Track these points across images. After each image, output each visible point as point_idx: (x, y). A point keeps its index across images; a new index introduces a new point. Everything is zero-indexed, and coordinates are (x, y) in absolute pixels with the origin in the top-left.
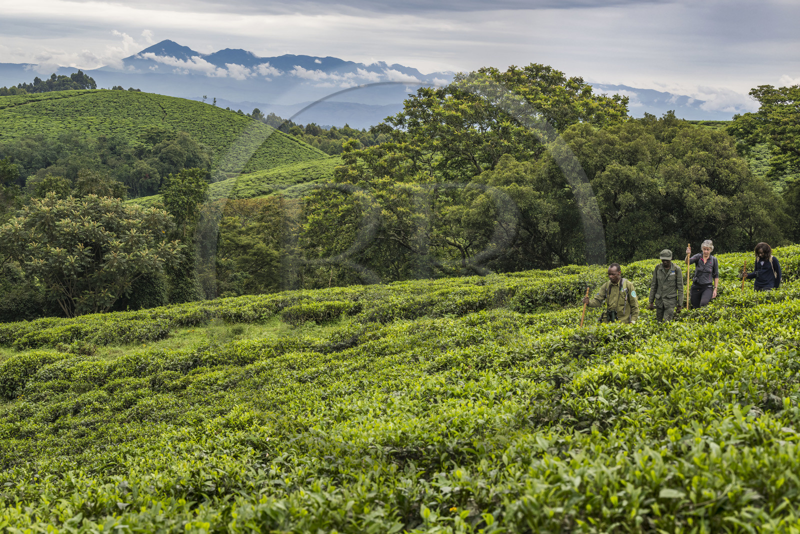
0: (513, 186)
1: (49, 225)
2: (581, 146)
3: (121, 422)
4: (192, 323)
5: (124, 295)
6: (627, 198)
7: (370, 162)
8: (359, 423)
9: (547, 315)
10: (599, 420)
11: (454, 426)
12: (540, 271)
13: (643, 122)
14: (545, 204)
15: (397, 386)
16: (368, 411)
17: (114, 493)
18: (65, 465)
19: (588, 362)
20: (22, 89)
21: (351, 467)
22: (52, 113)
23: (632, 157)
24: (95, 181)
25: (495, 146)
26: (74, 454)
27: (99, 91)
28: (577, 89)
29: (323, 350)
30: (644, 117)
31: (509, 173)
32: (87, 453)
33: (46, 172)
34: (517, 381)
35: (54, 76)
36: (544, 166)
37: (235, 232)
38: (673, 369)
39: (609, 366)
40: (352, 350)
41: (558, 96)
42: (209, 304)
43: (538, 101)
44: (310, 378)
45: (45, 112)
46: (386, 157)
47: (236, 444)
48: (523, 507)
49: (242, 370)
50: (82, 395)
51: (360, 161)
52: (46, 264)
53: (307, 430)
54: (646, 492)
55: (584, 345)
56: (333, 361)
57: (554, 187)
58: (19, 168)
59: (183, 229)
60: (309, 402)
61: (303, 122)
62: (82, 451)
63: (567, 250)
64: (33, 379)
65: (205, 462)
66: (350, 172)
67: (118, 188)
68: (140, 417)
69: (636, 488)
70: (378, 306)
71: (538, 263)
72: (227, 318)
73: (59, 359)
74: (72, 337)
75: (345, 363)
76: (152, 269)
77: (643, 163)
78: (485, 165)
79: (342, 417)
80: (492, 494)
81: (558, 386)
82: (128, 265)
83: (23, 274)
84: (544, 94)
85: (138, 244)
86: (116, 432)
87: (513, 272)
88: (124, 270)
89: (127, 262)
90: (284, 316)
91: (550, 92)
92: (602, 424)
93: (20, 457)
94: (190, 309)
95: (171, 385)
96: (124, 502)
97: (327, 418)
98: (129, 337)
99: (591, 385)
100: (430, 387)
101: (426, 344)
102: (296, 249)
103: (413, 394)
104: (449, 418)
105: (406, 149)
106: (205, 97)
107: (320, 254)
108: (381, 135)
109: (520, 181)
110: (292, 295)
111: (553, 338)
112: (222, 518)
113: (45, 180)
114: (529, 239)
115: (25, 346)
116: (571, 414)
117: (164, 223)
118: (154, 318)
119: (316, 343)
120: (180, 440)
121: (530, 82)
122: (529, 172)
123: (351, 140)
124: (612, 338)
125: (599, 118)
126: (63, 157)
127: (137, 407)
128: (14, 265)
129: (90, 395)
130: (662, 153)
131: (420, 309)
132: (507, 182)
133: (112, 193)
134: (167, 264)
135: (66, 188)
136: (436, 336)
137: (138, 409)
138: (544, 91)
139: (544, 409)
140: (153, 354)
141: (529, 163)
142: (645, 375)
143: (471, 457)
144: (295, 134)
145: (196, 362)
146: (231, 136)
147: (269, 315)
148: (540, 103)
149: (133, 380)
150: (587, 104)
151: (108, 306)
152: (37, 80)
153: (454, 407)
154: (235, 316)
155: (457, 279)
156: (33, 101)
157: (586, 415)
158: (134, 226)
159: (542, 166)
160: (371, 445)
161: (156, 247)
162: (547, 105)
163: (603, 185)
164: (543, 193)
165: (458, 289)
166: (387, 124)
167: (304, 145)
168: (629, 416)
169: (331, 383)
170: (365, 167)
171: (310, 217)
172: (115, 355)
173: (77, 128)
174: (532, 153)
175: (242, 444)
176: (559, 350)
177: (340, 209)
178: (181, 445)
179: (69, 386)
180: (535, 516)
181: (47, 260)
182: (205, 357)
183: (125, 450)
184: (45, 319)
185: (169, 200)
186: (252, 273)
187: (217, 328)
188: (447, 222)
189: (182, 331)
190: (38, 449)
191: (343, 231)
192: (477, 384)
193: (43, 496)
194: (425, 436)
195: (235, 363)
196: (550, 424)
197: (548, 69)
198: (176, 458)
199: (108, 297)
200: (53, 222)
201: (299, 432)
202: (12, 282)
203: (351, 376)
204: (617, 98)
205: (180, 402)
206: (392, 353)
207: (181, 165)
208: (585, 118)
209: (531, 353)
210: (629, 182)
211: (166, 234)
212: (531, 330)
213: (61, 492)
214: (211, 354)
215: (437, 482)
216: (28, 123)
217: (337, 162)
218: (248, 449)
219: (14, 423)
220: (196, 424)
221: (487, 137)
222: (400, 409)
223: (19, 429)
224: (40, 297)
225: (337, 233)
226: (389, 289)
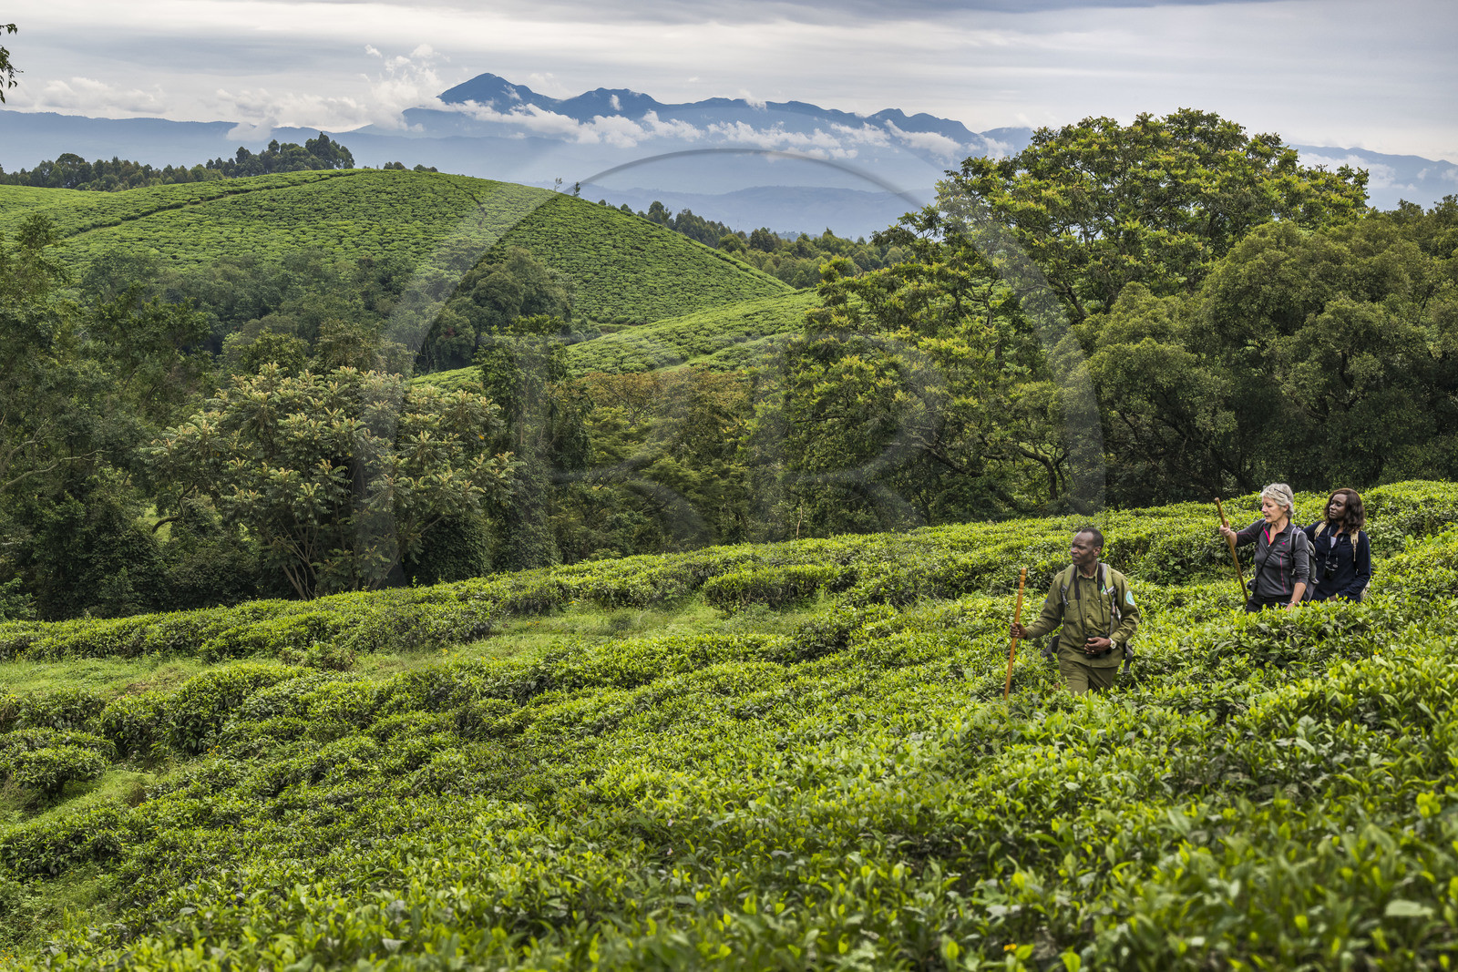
0: (1146, 344)
1: (266, 426)
2: (1276, 265)
3: (402, 796)
4: (535, 608)
5: (407, 556)
6: (1364, 364)
7: (873, 301)
8: (842, 791)
9: (1209, 588)
10: (1296, 782)
11: (1021, 794)
12: (1199, 506)
13: (1396, 218)
14: (1209, 376)
15: (919, 724)
16: (860, 768)
17: (378, 921)
18: (293, 875)
19: (1283, 674)
20: (214, 171)
21: (823, 871)
22: (272, 214)
23: (1376, 286)
24: (352, 341)
25: (1112, 268)
26: (312, 855)
27: (358, 172)
28: (1268, 157)
29: (782, 657)
30: (1397, 208)
31: (1138, 319)
32: (336, 854)
33: (261, 326)
34: (1146, 712)
35: (273, 145)
36: (1206, 305)
37: (616, 436)
38: (1441, 685)
39: (1319, 681)
40: (836, 656)
41: (1231, 170)
42: (567, 573)
43: (1194, 181)
44: (757, 711)
45: (257, 212)
46: (903, 291)
47: (610, 832)
48: (1129, 936)
49: (629, 697)
50: (329, 746)
51: (854, 299)
52: (260, 500)
53: (745, 806)
54: (1363, 907)
55: (1277, 644)
56: (801, 678)
57: (1225, 344)
58: (209, 319)
59: (518, 431)
60: (753, 755)
61: (743, 223)
62: (328, 850)
63: (1252, 465)
64: (236, 716)
65: (550, 865)
66: (835, 320)
67: (396, 355)
68: (437, 787)
69: (1342, 899)
70: (887, 573)
71: (1195, 490)
72: (603, 599)
73: (284, 678)
74: (310, 637)
75: (823, 681)
76: (460, 507)
77: (1397, 297)
78: (1093, 303)
79: (812, 780)
80: (1082, 917)
81: (1220, 720)
82: (416, 499)
83: (217, 518)
84: (1205, 166)
85: (433, 461)
86: (390, 814)
87: (1146, 506)
88: (408, 510)
89: (413, 494)
90: (709, 594)
91: (1217, 164)
92: (1303, 790)
93: (213, 862)
94: (531, 583)
95: (495, 724)
96: (396, 938)
97: (783, 783)
98: (416, 636)
99: (1282, 716)
100: (980, 724)
101: (977, 645)
102: (732, 467)
103: (946, 737)
104: (1012, 780)
105: (942, 275)
106: (560, 181)
107: (779, 477)
108: (894, 250)
109: (1160, 334)
110: (724, 555)
111: (1218, 629)
112: (573, 963)
113: (258, 341)
114: (1177, 444)
115: (221, 654)
116: (1243, 772)
117: (482, 419)
118: (463, 599)
119: (769, 645)
120: (507, 827)
121: (1178, 144)
122: (1176, 316)
123: (836, 258)
124: (1330, 630)
125: (1311, 211)
126: (293, 298)
127: (430, 766)
128: (202, 501)
129: (343, 746)
130: (1434, 277)
131: (968, 578)
132: (1136, 336)
133: (383, 365)
134: (488, 498)
135: (297, 355)
136: (997, 629)
137: (432, 771)
138: (1205, 161)
139: (1191, 760)
140: (462, 667)
141: (1178, 299)
142: (1388, 698)
143: (1048, 851)
144: (730, 250)
145: (543, 682)
146: (609, 255)
147: (680, 591)
148: (1197, 185)
149: (423, 717)
150: (1287, 185)
151: (378, 577)
152: (242, 153)
153: (1023, 760)
154: (616, 595)
155: (1038, 521)
156: (236, 192)
157: (1273, 773)
158: (425, 426)
159: (1203, 304)
160: (864, 831)
161: (467, 465)
162: (1211, 189)
163: (1320, 340)
164: (1204, 356)
165: (1039, 540)
166: (905, 227)
167: (746, 270)
168: (1352, 773)
169: (795, 719)
170: (863, 310)
171: (760, 407)
172: (390, 669)
173: (318, 243)
174: (1183, 279)
175: (623, 833)
176: (1228, 653)
177: (816, 390)
178: (510, 836)
179: (303, 729)
180: (1151, 953)
181: (263, 491)
182: (558, 672)
183: (405, 846)
184: (258, 604)
185: (491, 376)
186: (648, 514)
187: (582, 618)
188: (1020, 413)
189: (517, 624)
190: (246, 846)
191: (822, 431)
192: (1069, 717)
193: (247, 930)
194: (966, 813)
195: (617, 683)
196: (1202, 791)
197: (1212, 119)
198: (500, 859)
199: (378, 560)
200: (273, 420)
201: (729, 808)
202: (197, 535)
203: (835, 707)
204: (1345, 173)
205: (512, 757)
206: (912, 662)
207: (514, 309)
208: (1285, 213)
209: (1175, 660)
210: (1369, 333)
211: (486, 440)
212: (1178, 616)
213: (282, 922)
214: (571, 667)
215: (981, 896)
216: (226, 233)
217: (810, 301)
218: (634, 841)
219: (200, 798)
220: (539, 797)
221: (1097, 252)
222: (922, 764)
223: (210, 810)
224: (250, 562)
225: (811, 437)
226: (909, 542)
